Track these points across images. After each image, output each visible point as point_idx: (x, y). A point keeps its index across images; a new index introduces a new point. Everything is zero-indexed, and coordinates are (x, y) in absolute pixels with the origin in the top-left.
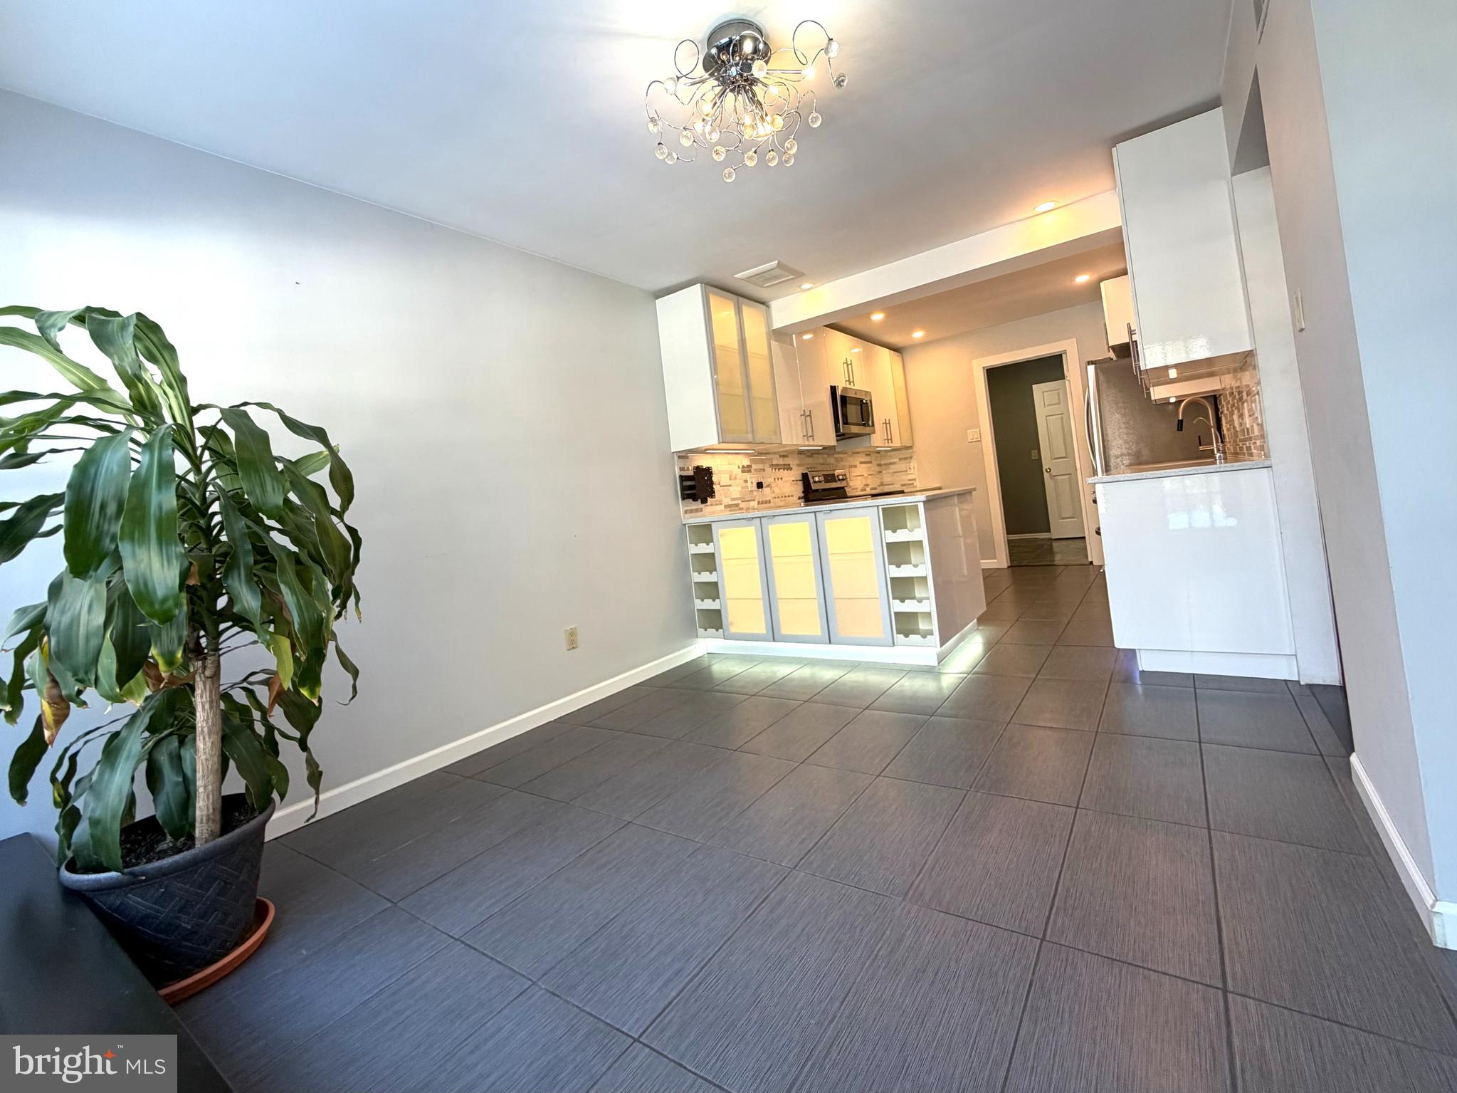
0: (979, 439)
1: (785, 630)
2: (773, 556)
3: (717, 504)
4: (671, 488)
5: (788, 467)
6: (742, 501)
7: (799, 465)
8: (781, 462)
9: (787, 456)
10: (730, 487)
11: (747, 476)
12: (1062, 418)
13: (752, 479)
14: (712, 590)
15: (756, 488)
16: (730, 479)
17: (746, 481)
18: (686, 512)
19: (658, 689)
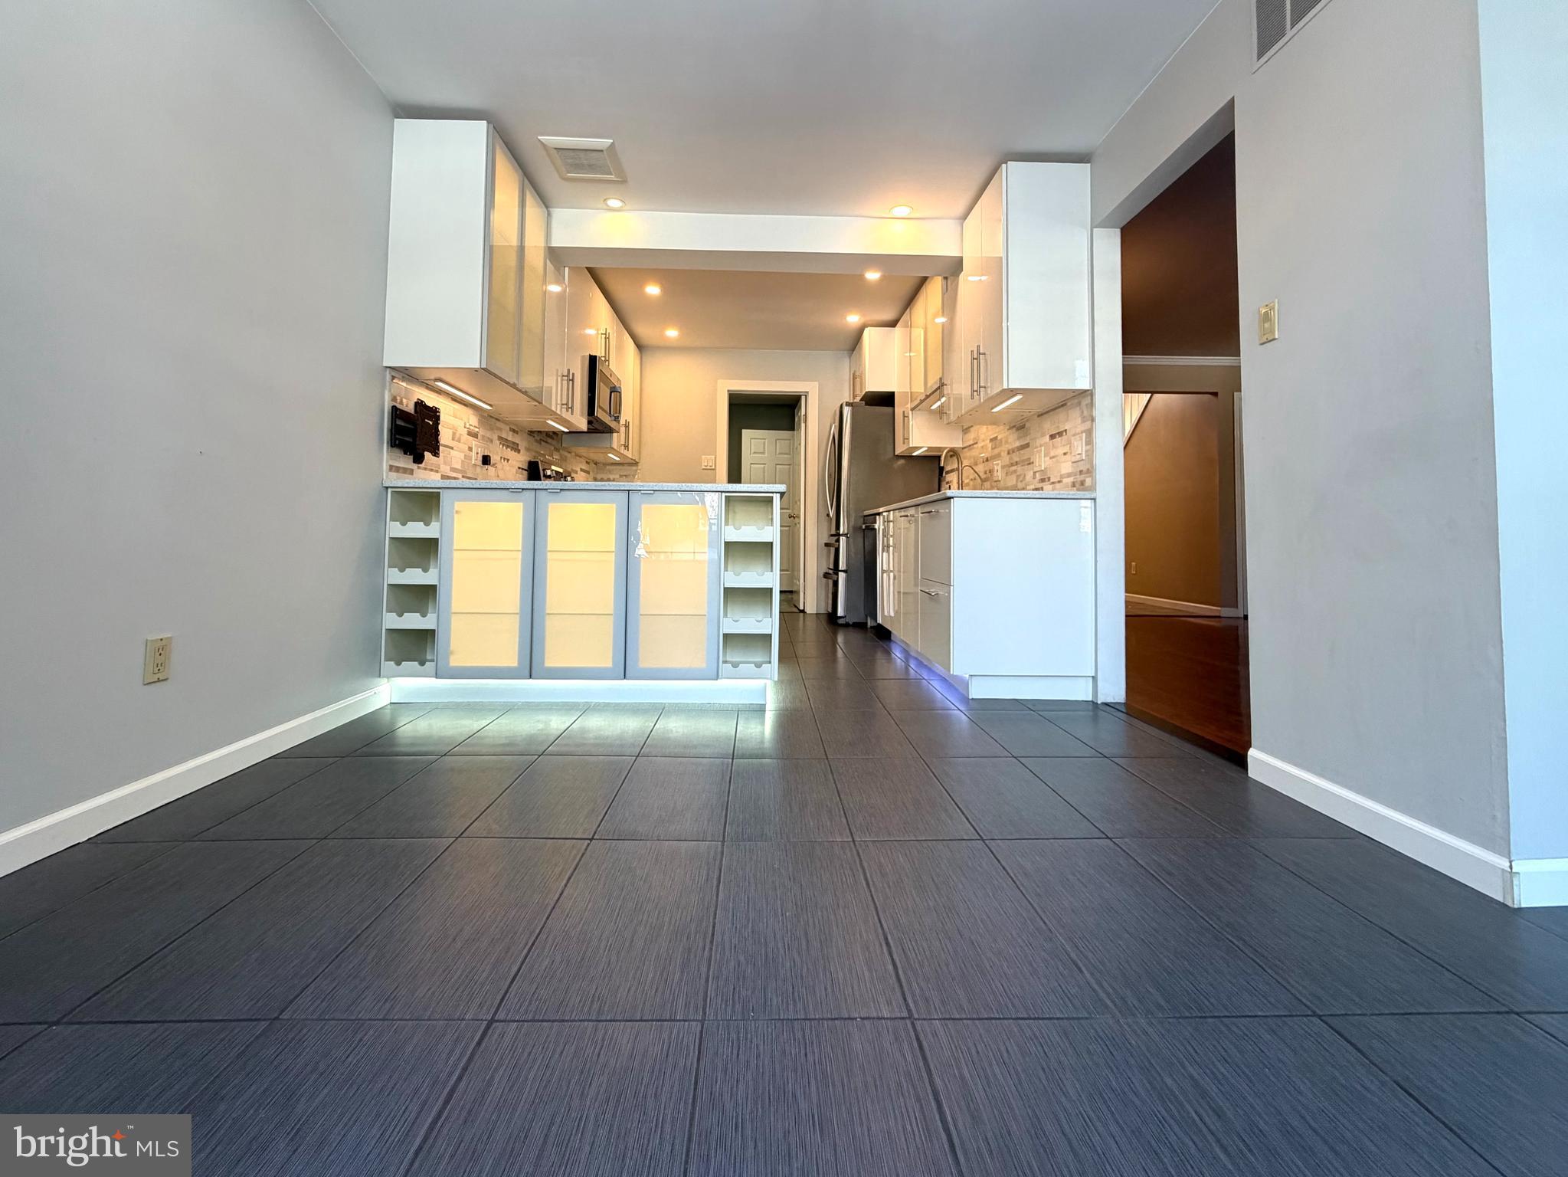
0: (713, 467)
1: (552, 659)
2: (549, 549)
3: (432, 470)
4: (375, 426)
5: (515, 448)
6: (463, 477)
7: (528, 449)
8: (510, 437)
9: (517, 433)
10: (451, 450)
11: (473, 442)
12: (764, 467)
13: (478, 450)
14: (424, 596)
15: (480, 462)
16: (453, 439)
17: (470, 449)
18: (391, 468)
19: (331, 760)
